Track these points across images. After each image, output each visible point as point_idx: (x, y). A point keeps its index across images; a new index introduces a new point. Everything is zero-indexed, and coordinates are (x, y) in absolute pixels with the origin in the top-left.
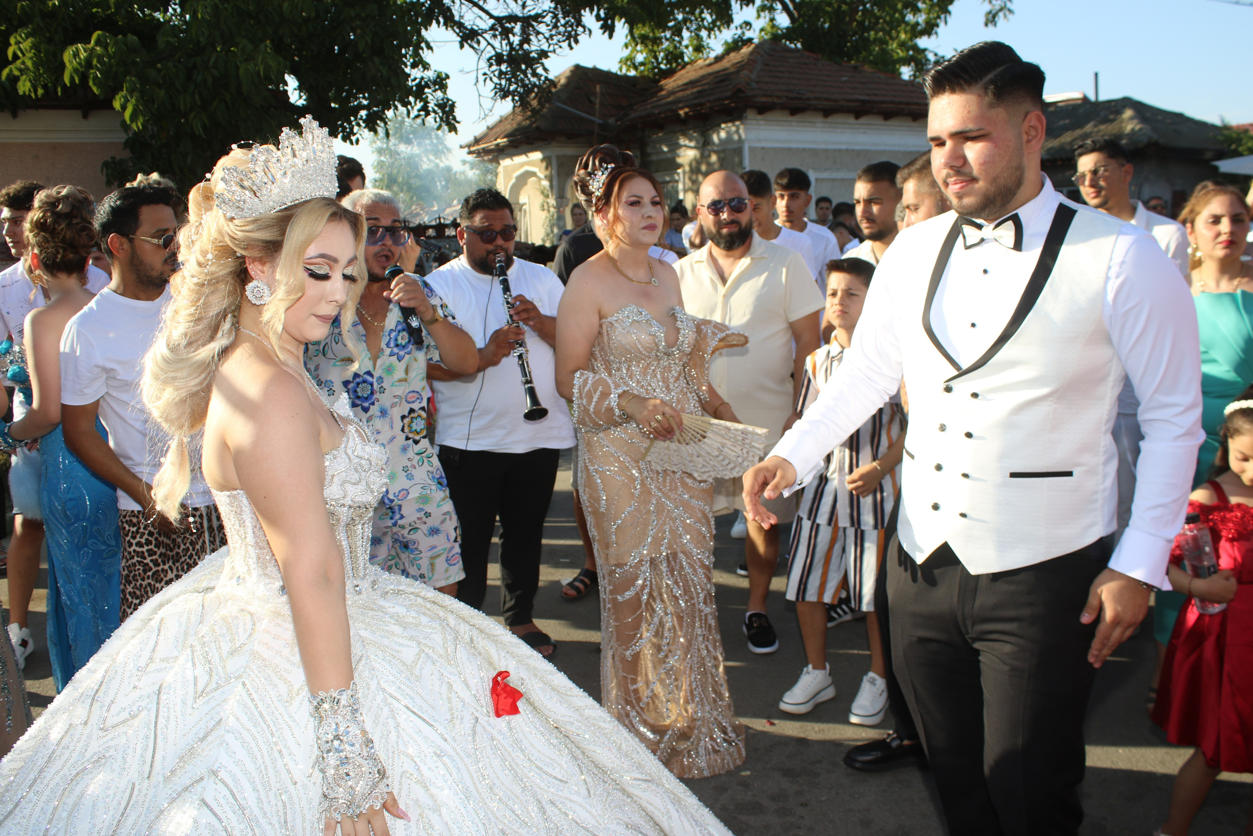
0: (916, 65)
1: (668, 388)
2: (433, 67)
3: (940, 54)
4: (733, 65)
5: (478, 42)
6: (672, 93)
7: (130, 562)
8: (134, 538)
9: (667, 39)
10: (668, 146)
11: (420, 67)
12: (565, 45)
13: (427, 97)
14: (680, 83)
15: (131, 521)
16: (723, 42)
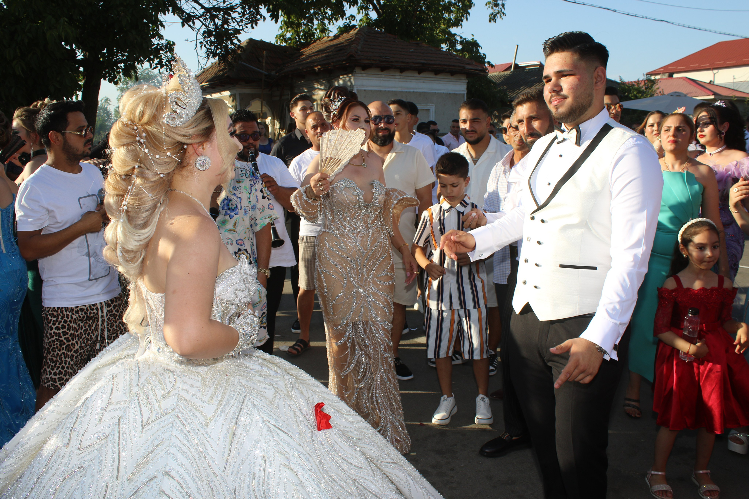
0: (450, 44)
1: (367, 226)
2: (165, 38)
3: (464, 37)
4: (346, 41)
5: (194, 23)
6: (309, 57)
7: (50, 340)
8: (54, 324)
9: (304, 25)
10: (306, 88)
11: (157, 38)
12: (249, 26)
13: (161, 56)
14: (314, 51)
15: (53, 314)
16: (338, 27)
